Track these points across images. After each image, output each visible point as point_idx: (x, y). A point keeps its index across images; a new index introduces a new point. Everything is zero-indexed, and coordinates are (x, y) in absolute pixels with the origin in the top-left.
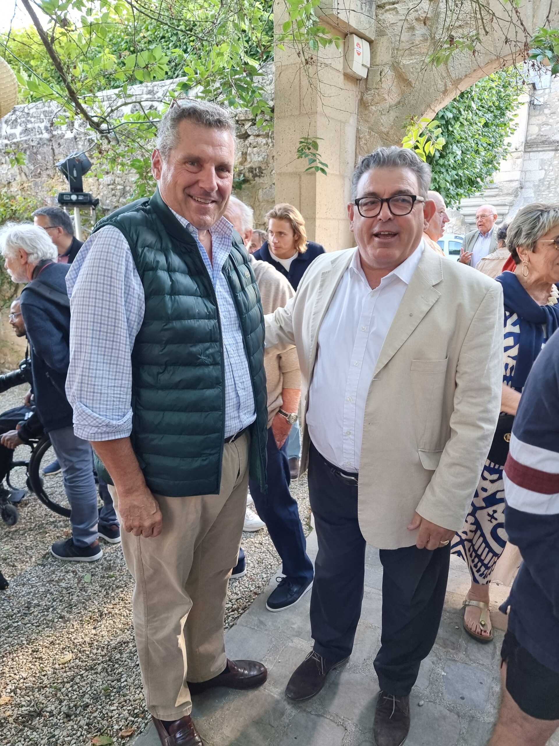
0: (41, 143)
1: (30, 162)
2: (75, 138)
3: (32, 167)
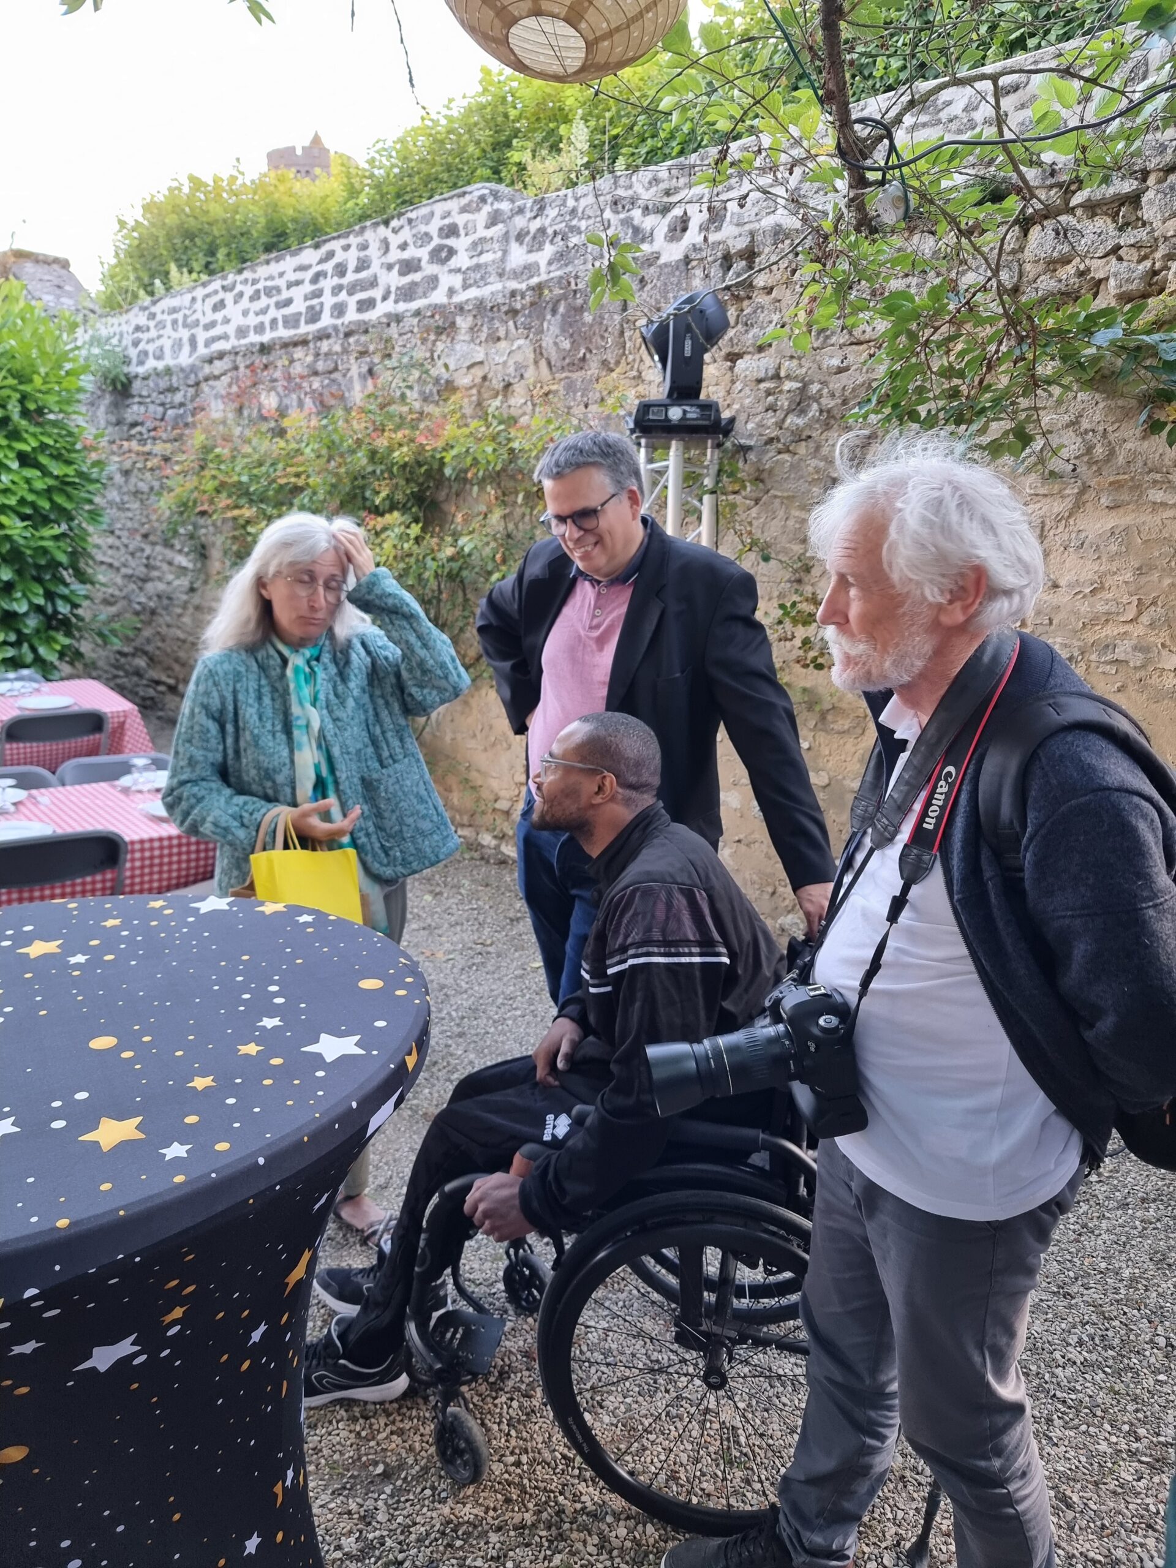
1: (563, 330)
2: (687, 260)
3: (566, 345)
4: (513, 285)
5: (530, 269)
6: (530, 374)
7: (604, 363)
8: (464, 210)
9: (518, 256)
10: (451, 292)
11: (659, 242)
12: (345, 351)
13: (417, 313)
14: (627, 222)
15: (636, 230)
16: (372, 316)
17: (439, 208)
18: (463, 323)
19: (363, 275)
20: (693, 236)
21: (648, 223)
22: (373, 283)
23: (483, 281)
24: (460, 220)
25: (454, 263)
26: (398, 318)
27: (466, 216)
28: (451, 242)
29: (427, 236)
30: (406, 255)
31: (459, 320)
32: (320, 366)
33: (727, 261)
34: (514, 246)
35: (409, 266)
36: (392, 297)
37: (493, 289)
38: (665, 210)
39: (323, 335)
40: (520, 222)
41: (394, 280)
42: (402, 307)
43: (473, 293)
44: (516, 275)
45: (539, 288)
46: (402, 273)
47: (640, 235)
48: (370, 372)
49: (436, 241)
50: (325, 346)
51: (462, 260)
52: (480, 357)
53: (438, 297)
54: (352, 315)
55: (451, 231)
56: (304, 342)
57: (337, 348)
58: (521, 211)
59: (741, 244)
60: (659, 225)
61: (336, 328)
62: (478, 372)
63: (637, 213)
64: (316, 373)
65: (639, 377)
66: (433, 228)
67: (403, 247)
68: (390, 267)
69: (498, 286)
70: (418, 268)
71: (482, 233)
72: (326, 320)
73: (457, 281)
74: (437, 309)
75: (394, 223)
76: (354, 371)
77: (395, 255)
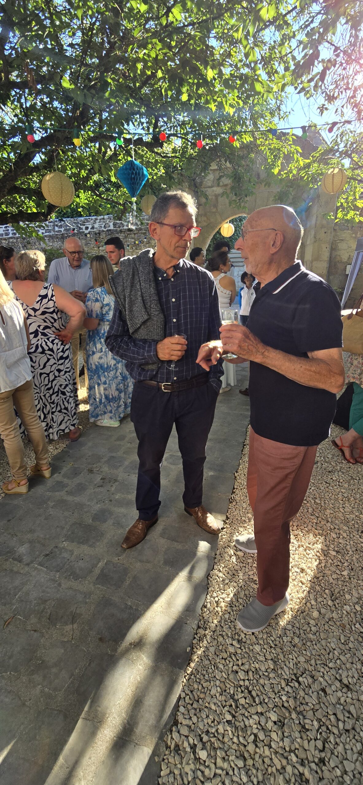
9: (57, 229)
10: (43, 233)
11: (84, 230)
14: (78, 226)
20: (89, 230)
21: (81, 227)
33: (96, 234)
38: (84, 225)
39: (11, 238)
40: (56, 223)
43: (48, 234)
44: (57, 231)
45: (62, 234)
47: (80, 228)
48: (25, 246)
50: (11, 240)
56: (5, 239)
57: (15, 241)
59: (97, 232)
60: (84, 227)
63: (79, 225)
72: (11, 235)
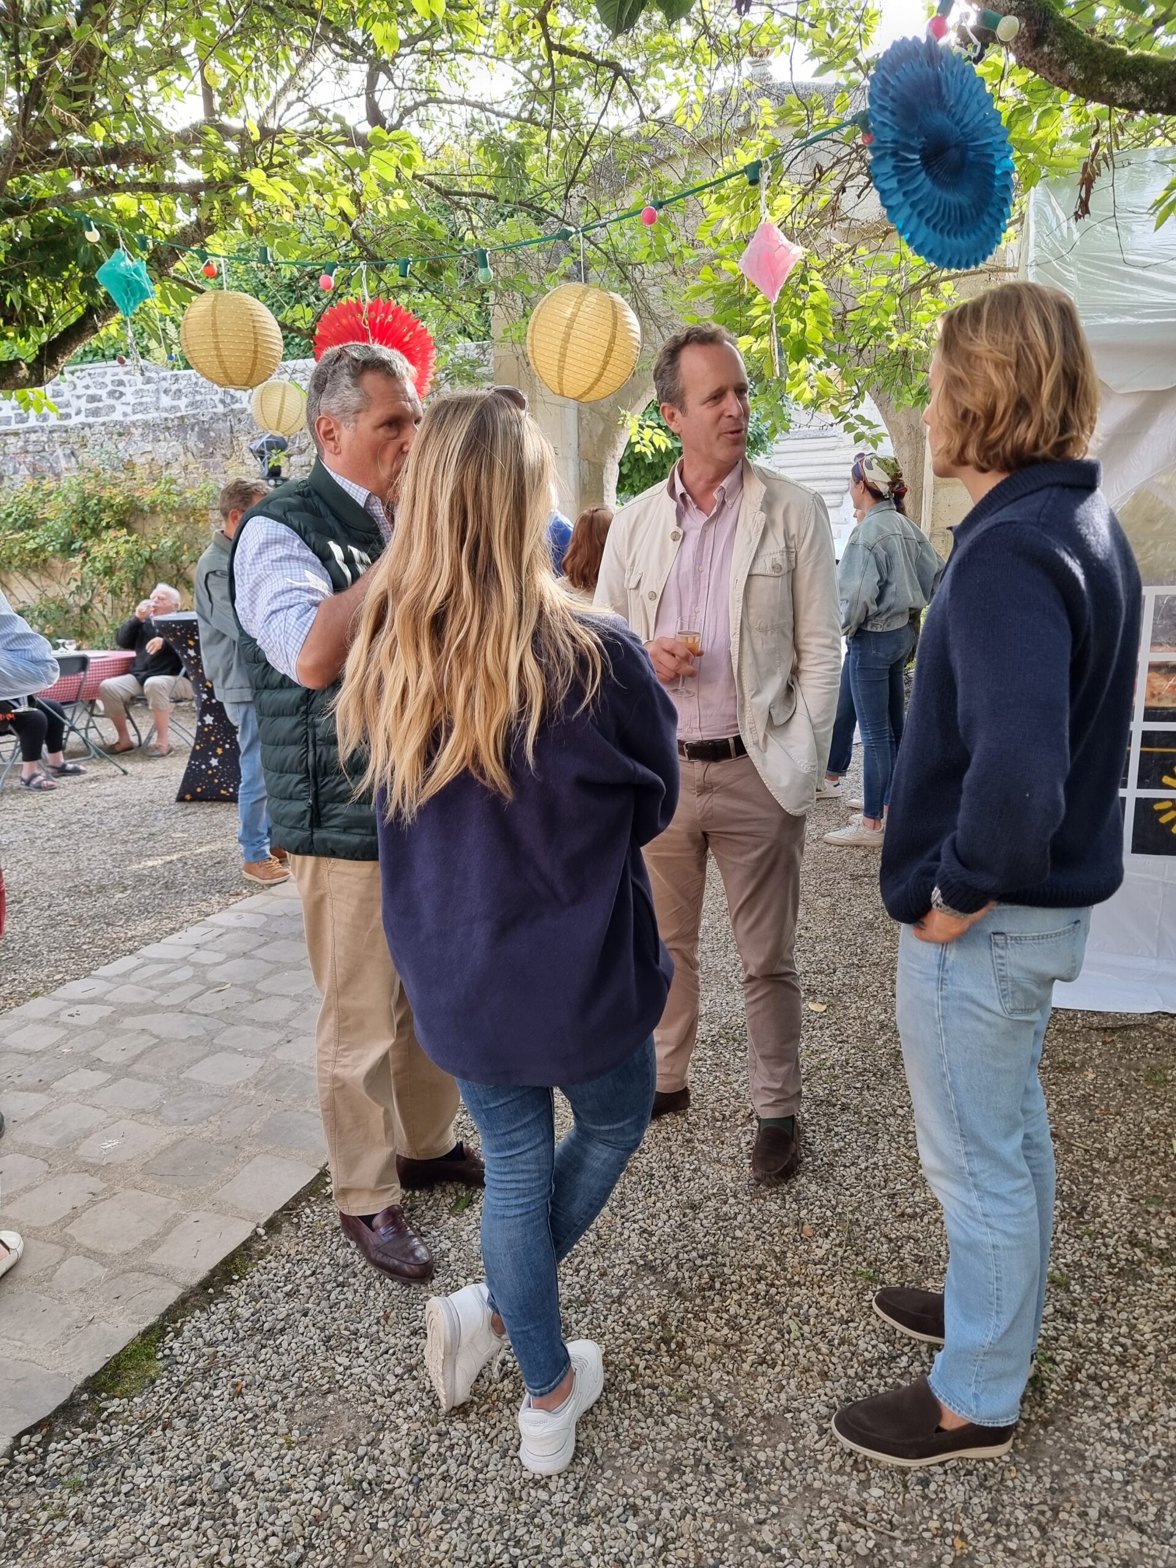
0: (215, 418)
1: (199, 439)
3: (202, 446)
4: (165, 415)
5: (175, 408)
6: (182, 458)
7: (224, 455)
8: (126, 373)
9: (166, 401)
10: (125, 415)
12: (50, 440)
13: (104, 424)
15: (232, 397)
16: (70, 423)
17: (110, 371)
18: (137, 432)
19: (59, 399)
22: (68, 405)
23: (146, 410)
24: (126, 378)
25: (123, 399)
26: (90, 426)
27: (129, 377)
28: (121, 389)
29: (103, 385)
30: (90, 392)
31: (133, 430)
32: (31, 448)
34: (163, 395)
35: (93, 399)
36: (83, 414)
37: (152, 416)
39: (31, 431)
40: (164, 385)
41: (83, 404)
42: (91, 420)
43: (139, 416)
44: (166, 410)
45: (182, 418)
46: (88, 401)
48: (72, 453)
49: (110, 387)
50: (33, 437)
51: (129, 398)
52: (150, 448)
53: (117, 416)
54: (53, 421)
55: (121, 383)
56: (16, 434)
57: (44, 438)
58: (164, 379)
61: (43, 429)
62: (150, 457)
64: (27, 452)
65: (243, 463)
66: (108, 379)
67: (87, 387)
68: (79, 397)
69: (156, 415)
70: (100, 400)
71: (140, 386)
72: (32, 422)
73: (129, 409)
74: (116, 423)
75: (78, 374)
76: (59, 452)
77: (80, 391)
